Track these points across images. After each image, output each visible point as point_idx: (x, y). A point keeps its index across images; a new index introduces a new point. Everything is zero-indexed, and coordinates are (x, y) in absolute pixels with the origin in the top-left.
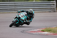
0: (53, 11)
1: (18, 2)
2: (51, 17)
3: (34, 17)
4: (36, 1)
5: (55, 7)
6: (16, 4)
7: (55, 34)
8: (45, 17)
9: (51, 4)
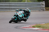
0: (42, 10)
1: (12, 3)
2: (41, 15)
3: (30, 15)
4: (28, 2)
5: (44, 7)
6: (11, 4)
7: (44, 30)
8: (35, 15)
9: (41, 4)
